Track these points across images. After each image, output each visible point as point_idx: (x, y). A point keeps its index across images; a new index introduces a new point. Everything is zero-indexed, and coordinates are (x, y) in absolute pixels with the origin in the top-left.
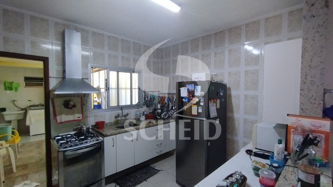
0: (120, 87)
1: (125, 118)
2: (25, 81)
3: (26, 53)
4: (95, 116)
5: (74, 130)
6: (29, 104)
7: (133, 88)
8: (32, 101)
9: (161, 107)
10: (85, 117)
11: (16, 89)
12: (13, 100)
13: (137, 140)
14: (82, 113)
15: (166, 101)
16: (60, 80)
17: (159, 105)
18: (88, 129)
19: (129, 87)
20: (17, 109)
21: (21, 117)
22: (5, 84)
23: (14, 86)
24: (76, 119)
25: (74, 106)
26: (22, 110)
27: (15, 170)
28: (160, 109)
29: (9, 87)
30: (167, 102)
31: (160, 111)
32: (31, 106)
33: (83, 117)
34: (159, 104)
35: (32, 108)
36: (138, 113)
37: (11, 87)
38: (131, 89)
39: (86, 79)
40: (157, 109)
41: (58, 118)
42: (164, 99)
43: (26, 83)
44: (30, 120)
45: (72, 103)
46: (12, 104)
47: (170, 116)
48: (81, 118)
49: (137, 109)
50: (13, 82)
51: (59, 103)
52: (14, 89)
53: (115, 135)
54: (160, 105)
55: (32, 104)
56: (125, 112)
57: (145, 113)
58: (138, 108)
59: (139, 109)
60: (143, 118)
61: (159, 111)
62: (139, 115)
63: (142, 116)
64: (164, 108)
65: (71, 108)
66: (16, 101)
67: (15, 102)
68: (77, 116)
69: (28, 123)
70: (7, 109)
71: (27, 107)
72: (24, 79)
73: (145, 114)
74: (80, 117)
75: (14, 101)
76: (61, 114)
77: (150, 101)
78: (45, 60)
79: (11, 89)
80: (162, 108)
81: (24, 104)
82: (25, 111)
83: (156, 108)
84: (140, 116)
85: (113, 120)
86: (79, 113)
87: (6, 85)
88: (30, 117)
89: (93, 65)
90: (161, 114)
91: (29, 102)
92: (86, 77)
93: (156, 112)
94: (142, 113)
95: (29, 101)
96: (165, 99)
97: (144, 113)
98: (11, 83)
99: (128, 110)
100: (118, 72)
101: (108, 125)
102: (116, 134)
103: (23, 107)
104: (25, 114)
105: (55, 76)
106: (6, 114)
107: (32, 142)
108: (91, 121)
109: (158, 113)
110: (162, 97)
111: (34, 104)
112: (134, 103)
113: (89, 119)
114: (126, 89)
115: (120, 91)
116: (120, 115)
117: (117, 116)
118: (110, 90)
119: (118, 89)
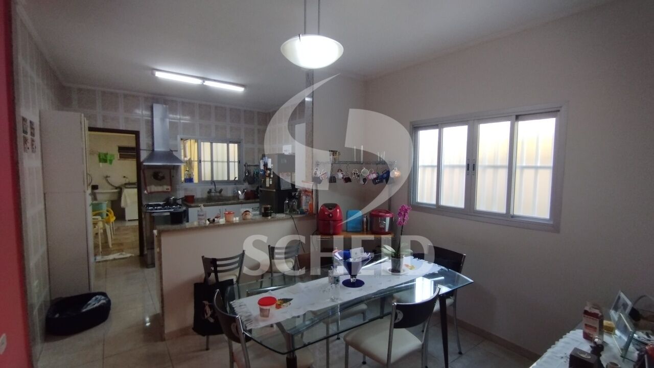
0: (214, 159)
1: (220, 194)
2: (119, 152)
3: (121, 128)
4: (186, 190)
5: (163, 201)
6: (123, 181)
7: (230, 160)
8: (127, 178)
10: (174, 190)
11: (111, 162)
12: (105, 176)
14: (171, 185)
16: (150, 152)
18: (175, 200)
19: (226, 160)
20: (110, 187)
21: (115, 198)
22: (99, 157)
23: (109, 158)
24: (165, 190)
25: (163, 178)
26: (116, 188)
27: (111, 246)
29: (104, 159)
32: (126, 184)
33: (171, 189)
35: (127, 186)
37: (105, 158)
38: (228, 162)
39: (175, 151)
41: (148, 188)
43: (120, 154)
44: (126, 201)
45: (161, 175)
46: (104, 181)
48: (170, 190)
49: (234, 186)
50: (107, 154)
51: (149, 174)
52: (108, 161)
55: (127, 181)
56: (219, 187)
57: (245, 191)
58: (237, 184)
65: (160, 180)
66: (109, 177)
67: (108, 179)
68: (165, 188)
69: (123, 205)
70: (99, 187)
71: (122, 185)
72: (117, 149)
74: (168, 189)
75: (107, 177)
76: (151, 184)
77: (252, 176)
78: (137, 134)
79: (105, 161)
81: (118, 180)
82: (120, 190)
85: (205, 195)
86: (167, 185)
87: (101, 157)
88: (125, 197)
89: (182, 136)
91: (125, 179)
92: (176, 149)
94: (242, 189)
95: (124, 177)
98: (106, 155)
99: (224, 186)
100: (212, 143)
103: (117, 185)
104: (120, 194)
105: (145, 148)
106: (98, 193)
107: (128, 226)
108: (181, 194)
111: (130, 182)
112: (232, 178)
113: (178, 192)
114: (223, 162)
115: (215, 164)
116: (213, 191)
117: (210, 192)
118: (202, 163)
119: (212, 162)
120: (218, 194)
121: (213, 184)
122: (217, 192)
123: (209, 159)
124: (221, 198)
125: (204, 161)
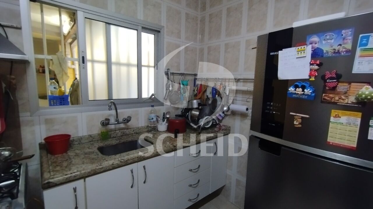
0: (114, 59)
1: (126, 125)
4: (48, 122)
7: (143, 64)
9: (199, 104)
13: (144, 182)
15: (209, 93)
17: (195, 101)
19: (135, 62)
28: (196, 108)
30: (210, 96)
31: (198, 113)
34: (195, 99)
36: (153, 116)
38: (139, 66)
39: (14, 28)
40: (192, 109)
42: (203, 90)
47: (217, 124)
49: (151, 108)
53: (82, 180)
54: (198, 102)
56: (124, 113)
57: (168, 116)
58: (153, 106)
59: (155, 108)
60: (163, 126)
61: (195, 113)
62: (155, 119)
63: (161, 121)
64: (205, 107)
73: (168, 118)
77: (177, 92)
80: (200, 107)
83: (190, 107)
84: (157, 121)
90: (199, 120)
93: (189, 114)
94: (162, 115)
96: (206, 91)
97: (166, 115)
99: (132, 109)
100: (107, 25)
101: (84, 142)
102: (84, 177)
109: (193, 116)
110: (201, 85)
114: (128, 65)
115: (114, 68)
116: (112, 120)
117: (105, 123)
118: (89, 65)
119: (109, 63)
120: (122, 126)
121: (113, 107)
122: (119, 123)
123: (103, 58)
124: (127, 132)
125: (93, 61)
